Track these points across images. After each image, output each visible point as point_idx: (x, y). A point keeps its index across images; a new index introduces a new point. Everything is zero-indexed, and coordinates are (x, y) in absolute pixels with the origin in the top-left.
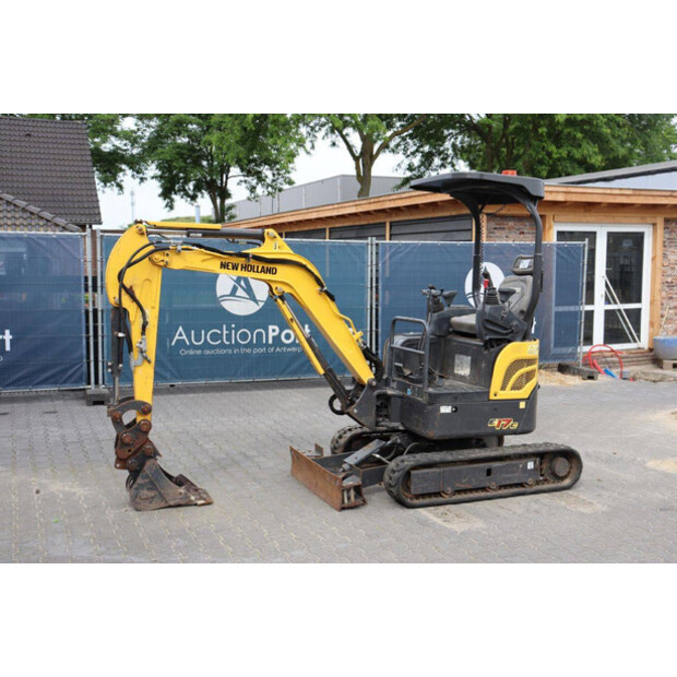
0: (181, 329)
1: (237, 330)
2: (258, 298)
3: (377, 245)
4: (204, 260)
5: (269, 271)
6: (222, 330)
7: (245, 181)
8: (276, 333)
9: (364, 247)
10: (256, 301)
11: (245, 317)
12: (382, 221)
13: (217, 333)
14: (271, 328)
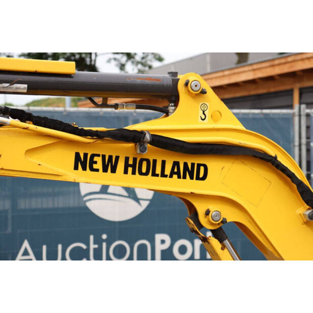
0: (26, 244)
1: (109, 243)
2: (139, 196)
3: (308, 115)
4: (30, 151)
5: (190, 172)
6: (88, 244)
7: (115, 59)
8: (167, 245)
9: (289, 120)
10: (137, 200)
11: (121, 223)
12: (288, 87)
13: (79, 248)
14: (159, 237)
